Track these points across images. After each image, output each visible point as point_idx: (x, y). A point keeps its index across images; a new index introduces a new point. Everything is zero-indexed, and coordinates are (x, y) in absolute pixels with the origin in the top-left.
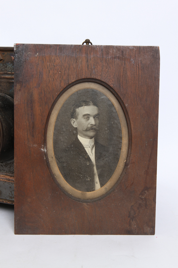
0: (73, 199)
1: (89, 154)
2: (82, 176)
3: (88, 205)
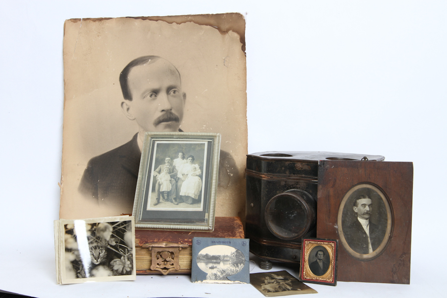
0: (355, 259)
2: (360, 244)
3: (364, 263)
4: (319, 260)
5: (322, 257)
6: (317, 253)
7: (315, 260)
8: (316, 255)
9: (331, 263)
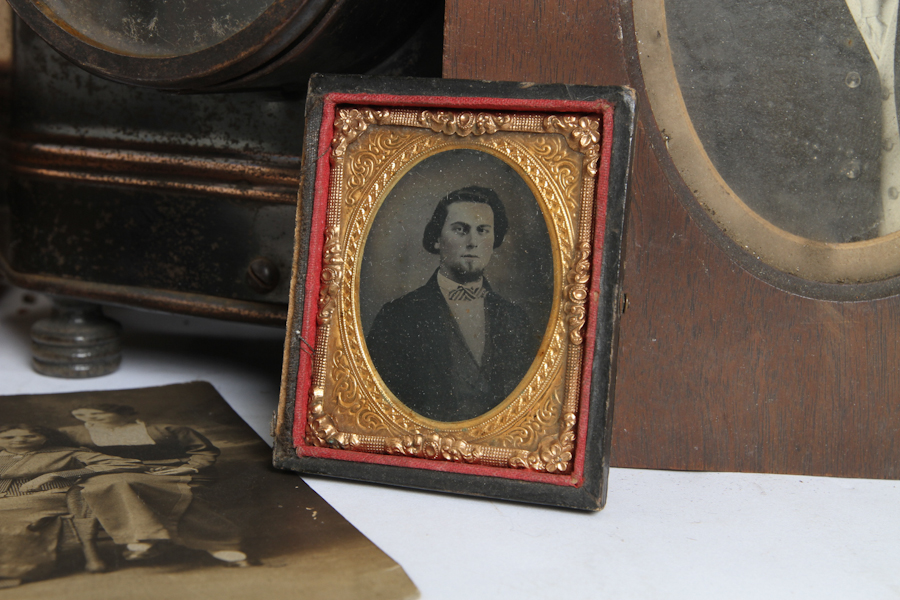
0: (765, 278)
1: (862, 28)
2: (816, 152)
3: (842, 310)
4: (459, 275)
5: (480, 251)
6: (441, 213)
7: (415, 280)
8: (433, 233)
9: (559, 305)
